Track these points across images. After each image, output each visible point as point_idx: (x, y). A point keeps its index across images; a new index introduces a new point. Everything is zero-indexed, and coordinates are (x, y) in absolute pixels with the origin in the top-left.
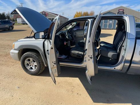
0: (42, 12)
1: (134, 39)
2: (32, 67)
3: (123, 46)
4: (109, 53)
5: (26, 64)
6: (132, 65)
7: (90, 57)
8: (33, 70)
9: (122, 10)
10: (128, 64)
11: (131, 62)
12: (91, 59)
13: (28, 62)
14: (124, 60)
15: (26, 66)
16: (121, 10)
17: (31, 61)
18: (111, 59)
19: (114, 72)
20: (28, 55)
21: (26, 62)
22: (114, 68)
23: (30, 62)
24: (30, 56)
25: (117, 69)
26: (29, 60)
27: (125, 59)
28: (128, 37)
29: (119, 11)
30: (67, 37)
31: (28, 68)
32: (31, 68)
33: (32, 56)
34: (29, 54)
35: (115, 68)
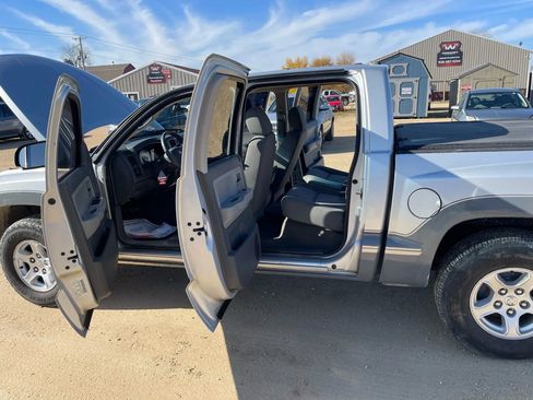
0: (150, 67)
1: (388, 152)
2: (41, 274)
3: (355, 182)
4: (315, 208)
5: (18, 264)
6: (389, 251)
7: (195, 226)
8: (43, 289)
9: (453, 43)
10: (375, 250)
11: (384, 238)
12: (199, 234)
13: (27, 258)
14: (359, 233)
15: (19, 271)
16: (448, 44)
17: (34, 253)
18: (322, 232)
19: (335, 280)
20: (20, 230)
21: (20, 258)
22: (330, 265)
23: (33, 256)
24: (28, 233)
25: (343, 270)
26: (29, 249)
27: (363, 232)
28: (366, 148)
29: (443, 50)
30: (166, 156)
31: (29, 278)
32: (40, 279)
33: (34, 235)
34: (26, 226)
35: (334, 267)
